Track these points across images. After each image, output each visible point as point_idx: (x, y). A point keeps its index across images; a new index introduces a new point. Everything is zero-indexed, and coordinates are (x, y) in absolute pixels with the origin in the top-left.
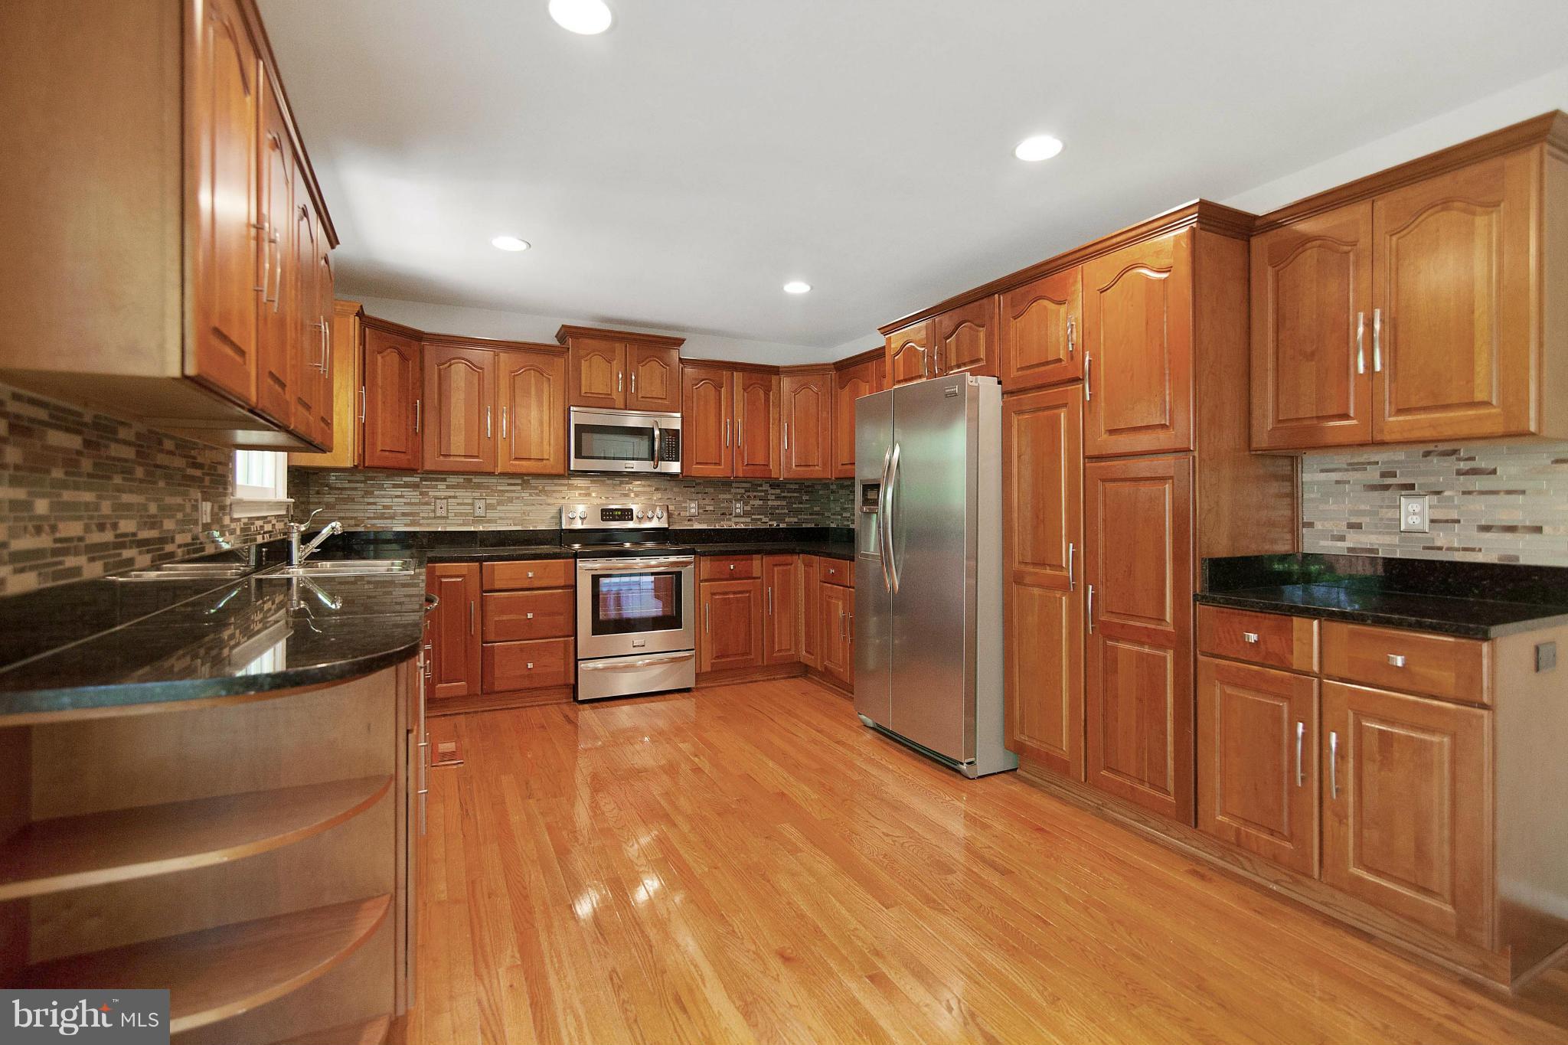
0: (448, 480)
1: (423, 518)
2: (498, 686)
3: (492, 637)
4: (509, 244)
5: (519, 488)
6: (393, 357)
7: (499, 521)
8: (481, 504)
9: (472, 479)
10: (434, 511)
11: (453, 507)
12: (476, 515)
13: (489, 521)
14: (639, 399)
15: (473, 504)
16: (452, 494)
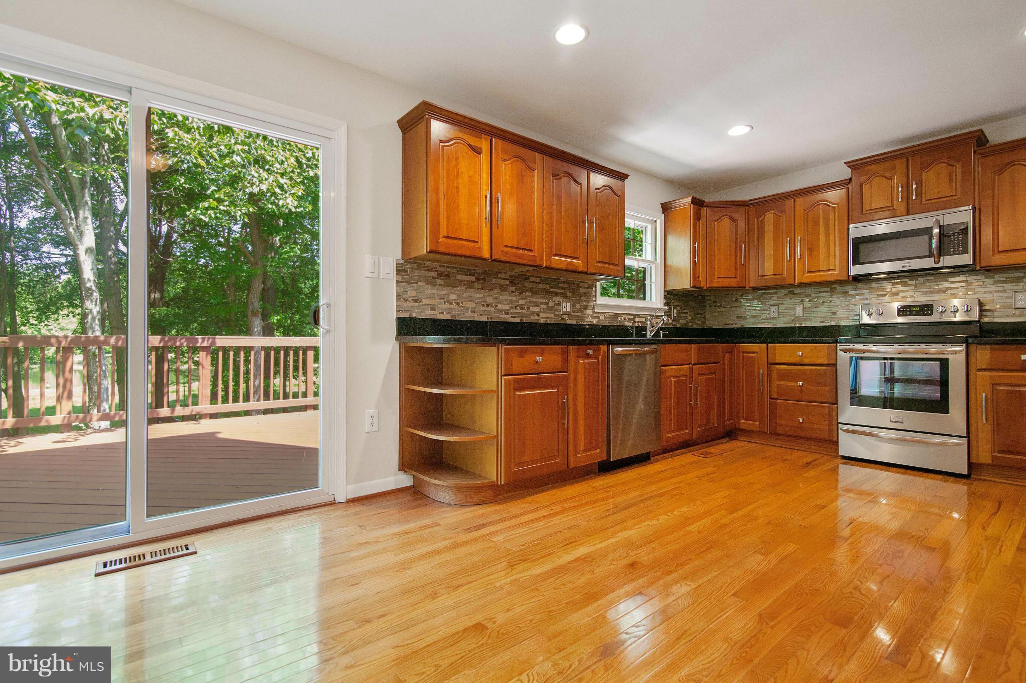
0: (778, 293)
1: (763, 319)
2: (780, 430)
3: (775, 396)
4: (739, 130)
5: (828, 294)
6: (726, 222)
7: (813, 320)
8: (800, 307)
9: (793, 291)
10: (769, 314)
11: (782, 311)
12: (796, 316)
13: (806, 320)
14: (924, 202)
15: (794, 309)
16: (781, 302)
